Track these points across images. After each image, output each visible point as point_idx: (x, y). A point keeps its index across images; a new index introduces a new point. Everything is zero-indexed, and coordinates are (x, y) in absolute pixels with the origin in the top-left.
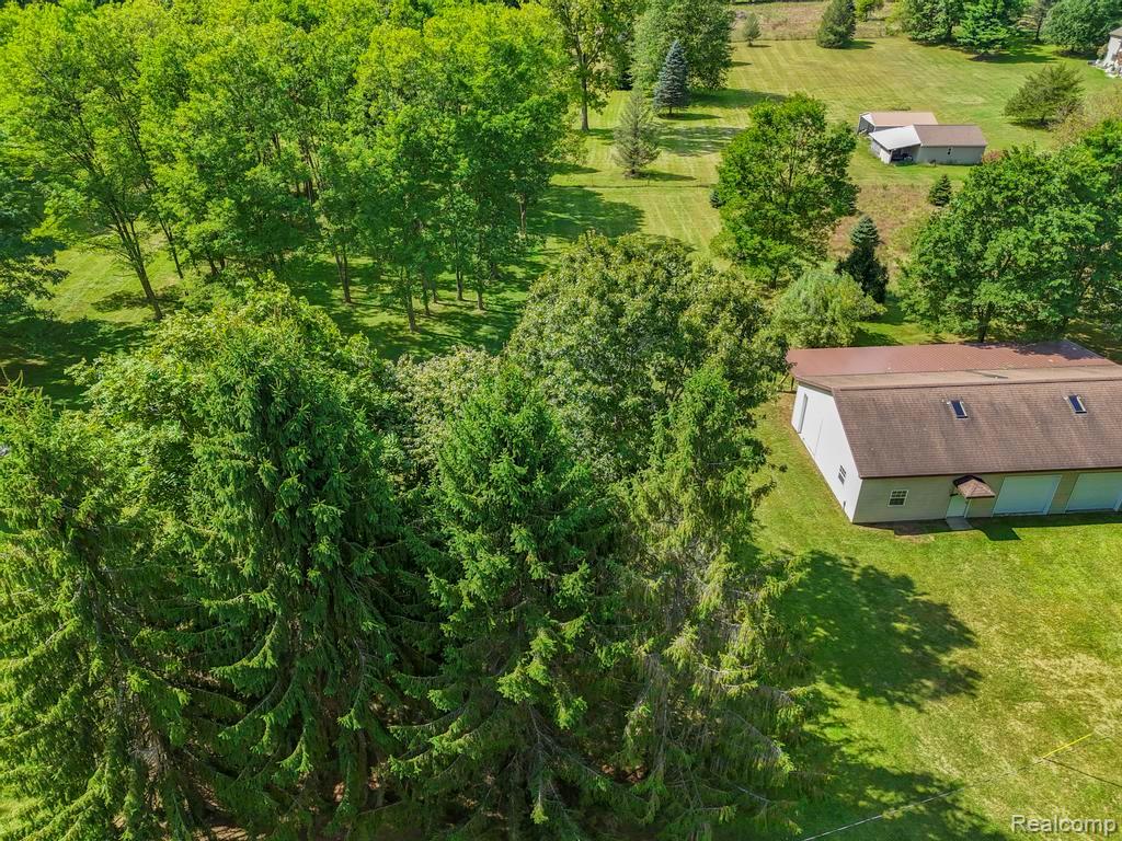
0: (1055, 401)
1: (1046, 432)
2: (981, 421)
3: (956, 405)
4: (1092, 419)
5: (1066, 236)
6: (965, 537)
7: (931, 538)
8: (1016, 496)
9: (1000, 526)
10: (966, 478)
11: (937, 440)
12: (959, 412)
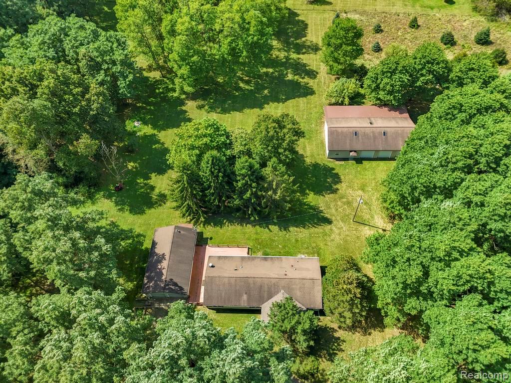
0: (380, 133)
1: (374, 141)
2: (360, 137)
3: (356, 133)
4: (386, 139)
5: (399, 83)
6: (352, 162)
7: (343, 162)
8: (364, 155)
9: (359, 160)
10: (351, 151)
11: (348, 141)
12: (356, 135)
